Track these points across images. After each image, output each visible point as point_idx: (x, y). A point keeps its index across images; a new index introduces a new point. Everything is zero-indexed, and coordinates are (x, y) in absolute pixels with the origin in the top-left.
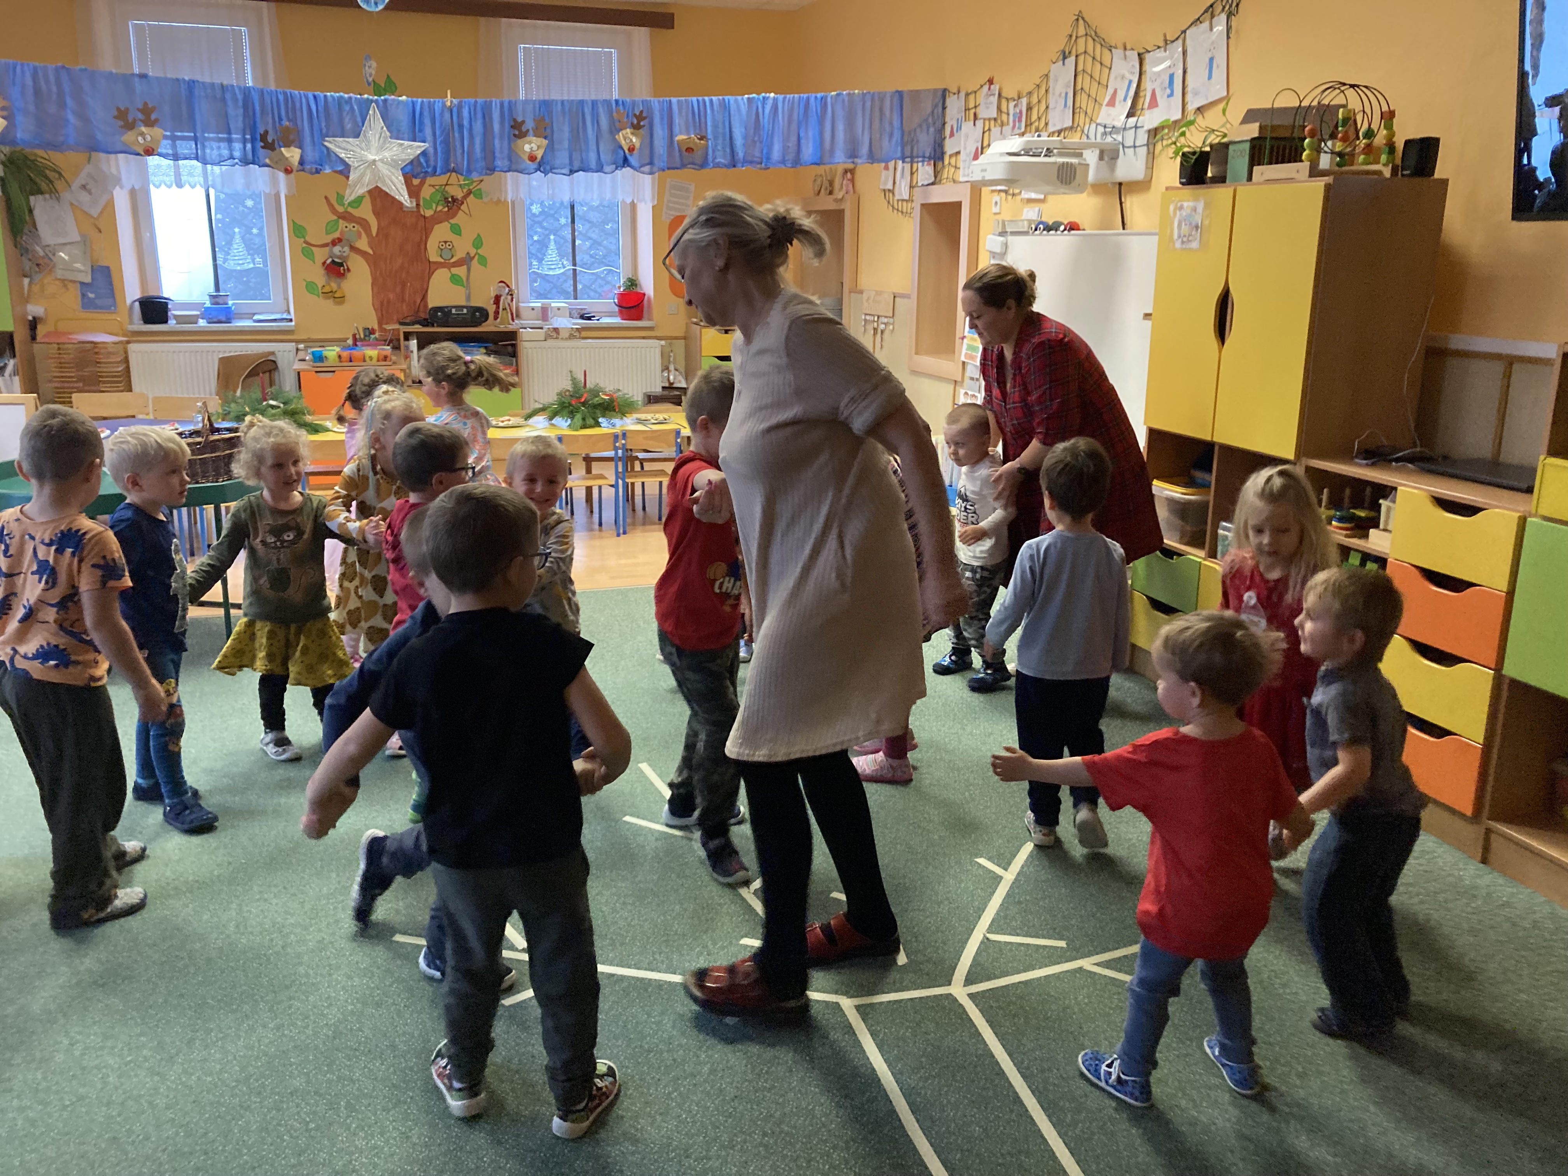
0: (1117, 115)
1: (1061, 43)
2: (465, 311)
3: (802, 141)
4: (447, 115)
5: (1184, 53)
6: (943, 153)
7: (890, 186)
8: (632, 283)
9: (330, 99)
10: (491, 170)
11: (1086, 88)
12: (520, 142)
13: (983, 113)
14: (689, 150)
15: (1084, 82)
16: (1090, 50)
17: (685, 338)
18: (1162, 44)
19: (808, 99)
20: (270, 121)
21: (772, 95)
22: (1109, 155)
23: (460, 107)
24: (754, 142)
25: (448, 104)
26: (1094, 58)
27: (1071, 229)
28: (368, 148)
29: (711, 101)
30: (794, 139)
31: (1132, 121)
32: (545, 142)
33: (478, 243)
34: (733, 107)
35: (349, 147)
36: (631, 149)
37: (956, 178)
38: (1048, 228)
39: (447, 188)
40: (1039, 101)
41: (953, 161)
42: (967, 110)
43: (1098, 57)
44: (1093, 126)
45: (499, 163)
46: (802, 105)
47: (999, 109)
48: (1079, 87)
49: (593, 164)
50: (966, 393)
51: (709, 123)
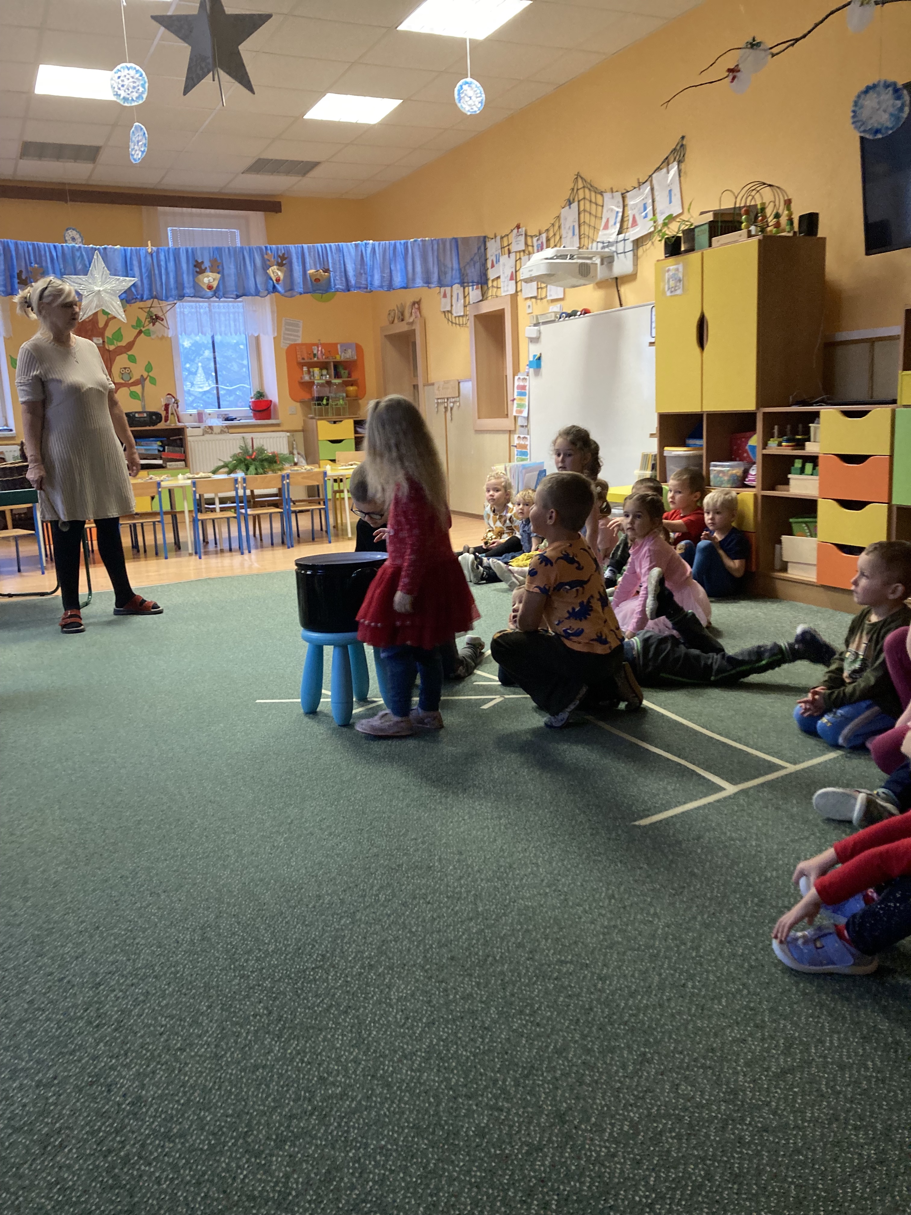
0: (612, 234)
1: (567, 194)
2: (145, 415)
3: (394, 273)
4: (149, 258)
5: (652, 189)
6: (487, 280)
7: (449, 309)
8: (260, 395)
9: (66, 248)
10: (181, 297)
11: (587, 221)
12: (200, 276)
13: (514, 248)
14: (317, 280)
15: (585, 217)
16: (588, 197)
17: (303, 431)
18: (636, 185)
19: (395, 244)
20: (23, 264)
21: (371, 242)
22: (608, 260)
23: (158, 252)
24: (361, 274)
25: (150, 250)
26: (591, 201)
27: (585, 313)
28: (95, 283)
29: (330, 246)
30: (387, 271)
31: (621, 237)
32: (219, 276)
33: (149, 368)
34: (345, 250)
35: (80, 281)
36: (278, 280)
37: (498, 294)
38: (569, 315)
39: (152, 309)
40: (555, 235)
41: (495, 284)
42: (502, 248)
43: (593, 200)
44: (595, 244)
45: (187, 291)
46: (392, 248)
47: (526, 244)
48: (582, 221)
49: (253, 290)
50: (519, 437)
51: (330, 261)
